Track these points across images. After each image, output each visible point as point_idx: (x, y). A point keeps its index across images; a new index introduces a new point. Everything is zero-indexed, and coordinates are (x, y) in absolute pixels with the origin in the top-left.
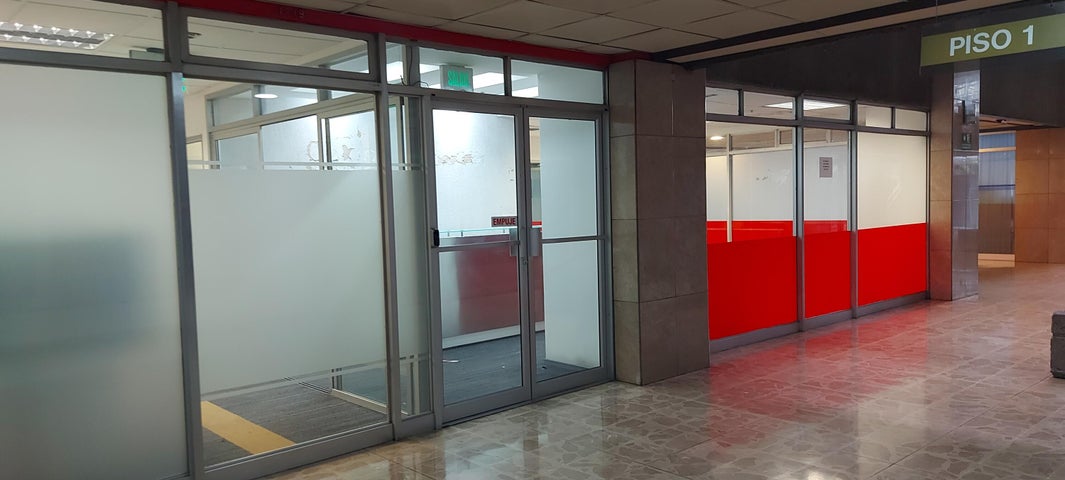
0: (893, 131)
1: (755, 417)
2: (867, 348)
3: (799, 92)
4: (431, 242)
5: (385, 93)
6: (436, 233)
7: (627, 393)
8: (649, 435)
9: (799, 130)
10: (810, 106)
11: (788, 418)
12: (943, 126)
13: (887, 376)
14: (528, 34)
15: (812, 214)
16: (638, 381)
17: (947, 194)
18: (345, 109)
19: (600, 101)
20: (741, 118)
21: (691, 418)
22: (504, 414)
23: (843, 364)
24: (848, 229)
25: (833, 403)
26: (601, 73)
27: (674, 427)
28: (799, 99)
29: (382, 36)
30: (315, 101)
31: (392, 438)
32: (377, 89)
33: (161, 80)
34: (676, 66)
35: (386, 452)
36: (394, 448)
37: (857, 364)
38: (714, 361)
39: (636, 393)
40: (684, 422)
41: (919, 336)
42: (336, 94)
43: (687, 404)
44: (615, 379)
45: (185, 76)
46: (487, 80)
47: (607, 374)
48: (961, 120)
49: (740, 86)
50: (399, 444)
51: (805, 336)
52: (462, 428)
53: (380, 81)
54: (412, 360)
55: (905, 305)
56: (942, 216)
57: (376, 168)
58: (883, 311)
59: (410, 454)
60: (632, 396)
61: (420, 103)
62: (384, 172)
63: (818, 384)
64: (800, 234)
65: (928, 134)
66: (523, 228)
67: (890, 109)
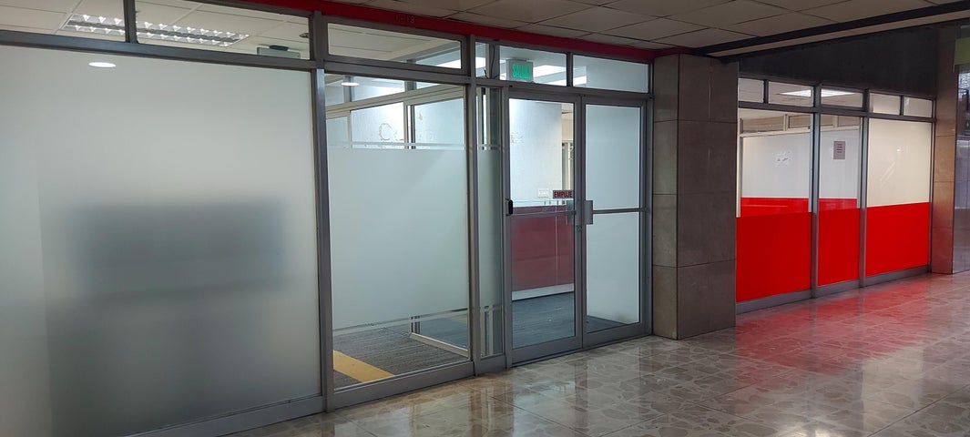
0: (901, 117)
1: (785, 369)
2: (879, 315)
3: (817, 82)
4: (506, 210)
5: (473, 85)
6: (511, 203)
7: (665, 345)
8: (693, 380)
9: (817, 116)
10: (825, 93)
11: (816, 370)
12: (948, 113)
13: (901, 338)
14: (591, 33)
15: (826, 193)
16: (674, 337)
17: (950, 176)
18: (426, 98)
19: (646, 91)
20: (765, 105)
21: (727, 367)
22: (561, 358)
23: (862, 326)
24: (858, 207)
25: (854, 360)
26: (646, 66)
27: (715, 375)
28: (818, 88)
29: (473, 37)
30: (403, 90)
31: (472, 373)
32: (467, 82)
33: (307, 74)
34: (713, 59)
35: (469, 384)
36: (475, 382)
37: (871, 327)
38: (739, 321)
39: (673, 346)
40: (723, 371)
41: (925, 305)
42: (420, 85)
43: (721, 356)
44: (653, 334)
45: (326, 72)
46: (548, 71)
47: (645, 329)
48: (964, 108)
49: (765, 77)
50: (480, 379)
51: (818, 302)
52: (529, 368)
53: (470, 76)
54: (486, 310)
55: (906, 278)
56: (944, 196)
57: (463, 148)
58: (888, 282)
59: (487, 387)
60: (671, 348)
61: (501, 93)
62: (471, 151)
63: (837, 343)
64: (815, 211)
65: (933, 121)
66: (578, 200)
67: (899, 98)
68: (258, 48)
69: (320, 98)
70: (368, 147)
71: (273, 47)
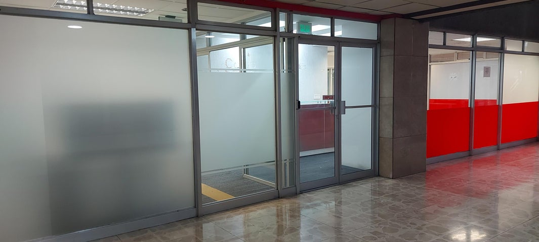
0: (523, 53)
1: (454, 195)
2: (509, 165)
3: (474, 33)
4: (296, 106)
5: (278, 36)
6: (299, 102)
7: (386, 182)
8: (402, 201)
9: (474, 52)
10: (479, 39)
11: (472, 196)
13: (521, 178)
14: (345, 6)
15: (478, 97)
16: (391, 176)
18: (252, 44)
19: (376, 39)
20: (444, 46)
21: (421, 194)
23: (499, 171)
24: (497, 104)
25: (494, 190)
26: (376, 24)
27: (414, 198)
28: (475, 36)
29: (278, 9)
30: (239, 40)
31: (278, 196)
32: (275, 34)
33: (186, 31)
34: (414, 20)
35: (276, 203)
36: (279, 201)
37: (504, 172)
38: (428, 168)
39: (390, 182)
40: (419, 196)
41: (535, 160)
42: (248, 37)
43: (418, 188)
44: (379, 175)
45: (196, 30)
46: (320, 28)
47: (374, 173)
49: (444, 30)
50: (282, 199)
51: (473, 158)
52: (309, 194)
53: (276, 31)
54: (285, 162)
55: (526, 144)
57: (272, 72)
58: (515, 146)
59: (286, 204)
60: (389, 183)
61: (293, 41)
62: (277, 74)
63: (484, 181)
64: (472, 106)
66: (337, 101)
67: (522, 42)
68: (159, 17)
69: (193, 44)
70: (220, 71)
71: (167, 16)
